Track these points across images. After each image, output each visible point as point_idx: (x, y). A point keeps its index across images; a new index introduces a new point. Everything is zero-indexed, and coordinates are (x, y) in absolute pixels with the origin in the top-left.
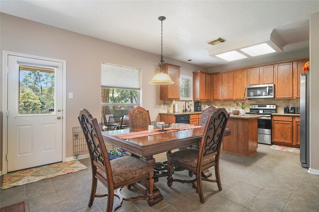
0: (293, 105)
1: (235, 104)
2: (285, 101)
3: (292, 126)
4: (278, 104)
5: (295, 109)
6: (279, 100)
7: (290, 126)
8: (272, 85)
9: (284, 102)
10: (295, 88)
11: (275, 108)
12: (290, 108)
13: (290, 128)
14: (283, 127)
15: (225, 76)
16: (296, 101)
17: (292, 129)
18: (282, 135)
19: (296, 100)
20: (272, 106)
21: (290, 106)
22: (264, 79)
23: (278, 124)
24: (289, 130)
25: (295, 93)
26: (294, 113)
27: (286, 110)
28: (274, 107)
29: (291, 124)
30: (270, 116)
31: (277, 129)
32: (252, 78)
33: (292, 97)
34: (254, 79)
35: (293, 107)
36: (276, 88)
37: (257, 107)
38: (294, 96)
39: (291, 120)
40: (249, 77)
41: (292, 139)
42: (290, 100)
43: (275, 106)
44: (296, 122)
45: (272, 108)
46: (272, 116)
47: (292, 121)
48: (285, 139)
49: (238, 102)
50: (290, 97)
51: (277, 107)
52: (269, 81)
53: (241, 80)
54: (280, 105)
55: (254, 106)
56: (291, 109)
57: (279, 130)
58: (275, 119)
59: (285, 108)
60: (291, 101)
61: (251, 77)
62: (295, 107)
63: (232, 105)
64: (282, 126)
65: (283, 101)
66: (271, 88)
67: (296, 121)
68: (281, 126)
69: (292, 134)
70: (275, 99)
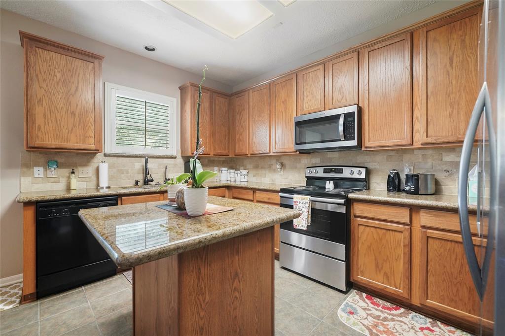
0: (412, 168)
1: (278, 166)
2: (391, 156)
3: (407, 241)
4: (370, 166)
5: (417, 180)
6: (373, 151)
7: (402, 238)
8: (354, 109)
9: (388, 161)
10: (419, 115)
11: (363, 176)
12: (403, 177)
13: (402, 244)
14: (381, 239)
15: (253, 98)
16: (420, 156)
17: (408, 249)
18: (377, 266)
19: (420, 151)
20: (356, 170)
21: (403, 171)
22: (334, 95)
23: (368, 229)
24: (401, 251)
25: (418, 131)
26: (416, 192)
27: (394, 184)
28: (360, 173)
29: (407, 233)
30: (342, 201)
31: (363, 244)
32: (307, 96)
33: (410, 142)
34: (313, 97)
35: (413, 176)
36: (366, 118)
37: (320, 173)
38: (415, 139)
39: (407, 220)
40: (302, 93)
41: (407, 282)
42: (405, 151)
43: (363, 171)
44: (423, 227)
45: (356, 176)
46: (349, 203)
47: (410, 224)
48: (388, 278)
49: (282, 161)
50: (404, 142)
51: (368, 172)
52: (346, 100)
53: (285, 102)
54: (377, 167)
55: (314, 170)
56: (407, 182)
57: (369, 247)
58: (358, 213)
59: (389, 176)
60: (407, 157)
61: (305, 94)
62: (417, 176)
63: (273, 167)
64: (378, 234)
65: (385, 157)
66: (351, 119)
67: (423, 223)
68: (375, 236)
69: (407, 266)
70: (363, 149)
